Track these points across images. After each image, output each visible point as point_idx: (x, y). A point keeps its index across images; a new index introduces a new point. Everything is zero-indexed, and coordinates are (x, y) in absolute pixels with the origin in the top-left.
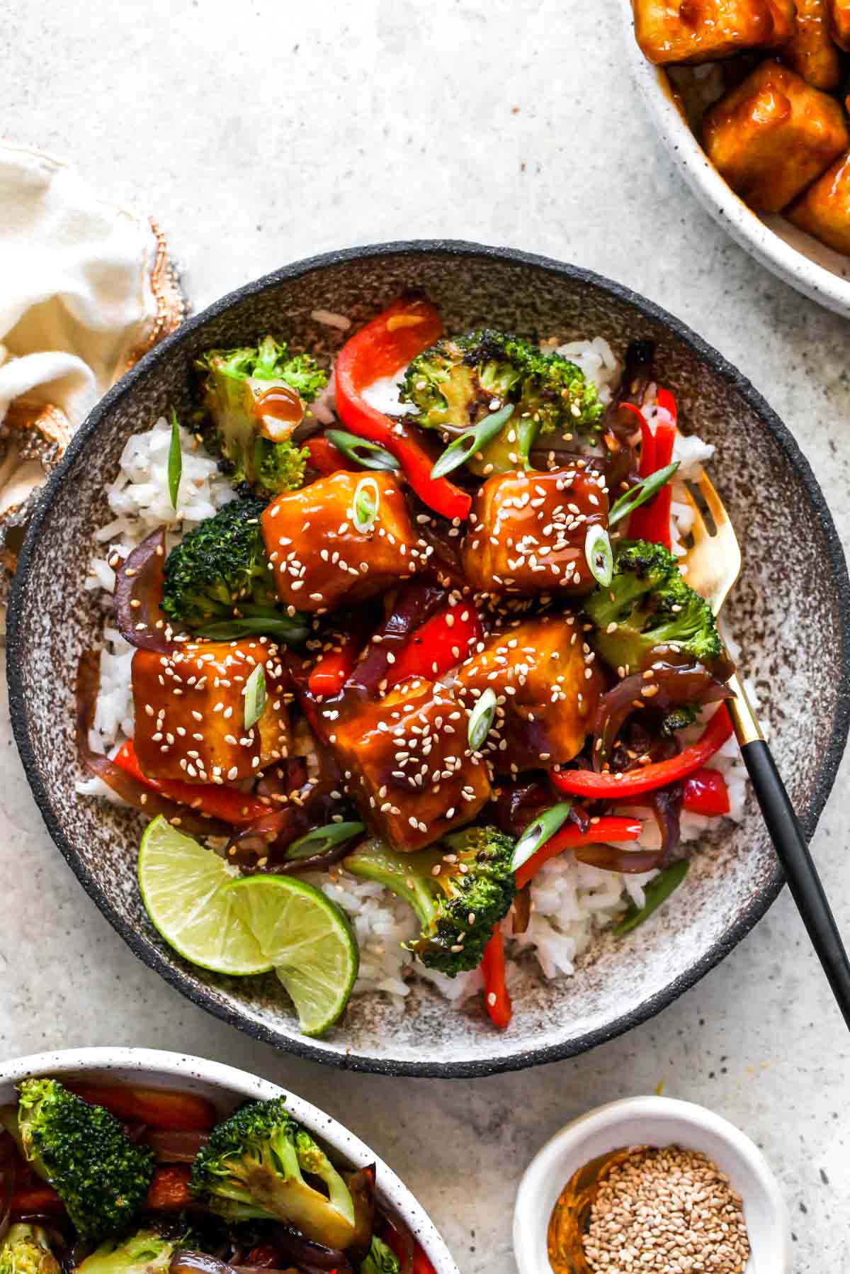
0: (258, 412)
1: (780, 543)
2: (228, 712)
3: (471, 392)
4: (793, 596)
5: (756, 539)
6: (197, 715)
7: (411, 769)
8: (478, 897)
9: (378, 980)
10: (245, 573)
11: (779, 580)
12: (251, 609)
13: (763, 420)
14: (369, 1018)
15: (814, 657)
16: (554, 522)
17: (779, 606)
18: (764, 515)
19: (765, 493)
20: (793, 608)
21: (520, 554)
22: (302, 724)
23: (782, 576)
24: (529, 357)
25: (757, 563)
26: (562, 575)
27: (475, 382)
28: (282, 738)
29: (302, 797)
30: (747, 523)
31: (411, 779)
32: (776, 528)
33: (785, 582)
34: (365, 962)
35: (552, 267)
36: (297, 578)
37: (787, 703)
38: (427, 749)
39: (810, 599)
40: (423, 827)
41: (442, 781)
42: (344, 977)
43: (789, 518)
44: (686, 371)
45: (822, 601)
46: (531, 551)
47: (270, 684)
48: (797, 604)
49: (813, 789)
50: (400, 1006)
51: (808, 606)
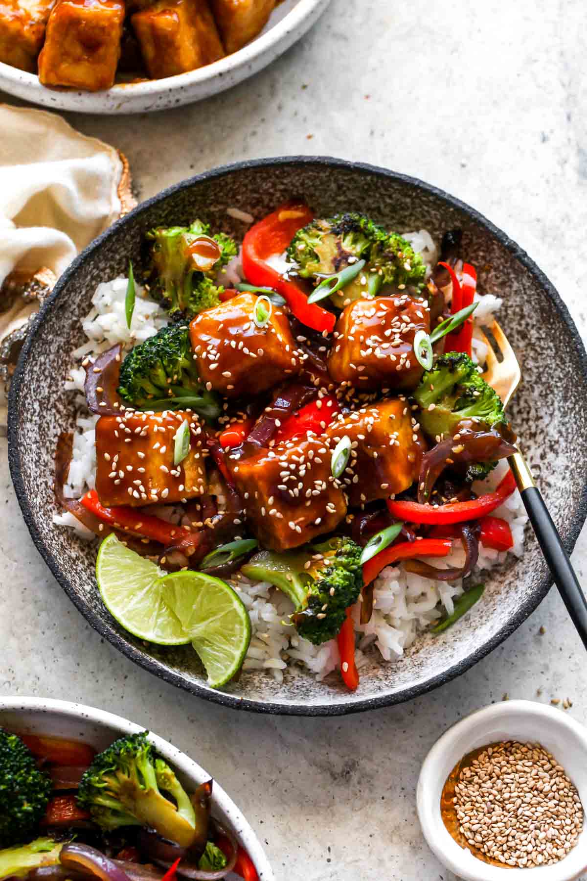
0: (189, 252)
1: (547, 369)
2: (163, 450)
3: (336, 251)
4: (556, 404)
5: (530, 369)
6: (141, 454)
7: (291, 484)
8: (337, 579)
9: (264, 660)
10: (177, 360)
11: (547, 395)
12: (181, 390)
13: (536, 277)
14: (257, 685)
15: (570, 443)
16: (392, 327)
17: (546, 413)
18: (536, 351)
19: (537, 335)
20: (557, 413)
21: (369, 347)
22: (214, 475)
23: (548, 392)
24: (376, 230)
25: (531, 385)
26: (398, 362)
27: (338, 245)
28: (200, 480)
29: (213, 523)
30: (524, 358)
31: (290, 491)
32: (544, 359)
33: (551, 396)
34: (254, 646)
35: (392, 175)
36: (214, 362)
37: (552, 476)
38: (302, 473)
39: (568, 404)
40: (298, 529)
41: (313, 498)
42: (241, 641)
43: (554, 350)
44: (483, 251)
45: (577, 401)
46: (376, 345)
47: (193, 439)
48: (559, 409)
49: (571, 524)
50: (279, 677)
51: (566, 409)
